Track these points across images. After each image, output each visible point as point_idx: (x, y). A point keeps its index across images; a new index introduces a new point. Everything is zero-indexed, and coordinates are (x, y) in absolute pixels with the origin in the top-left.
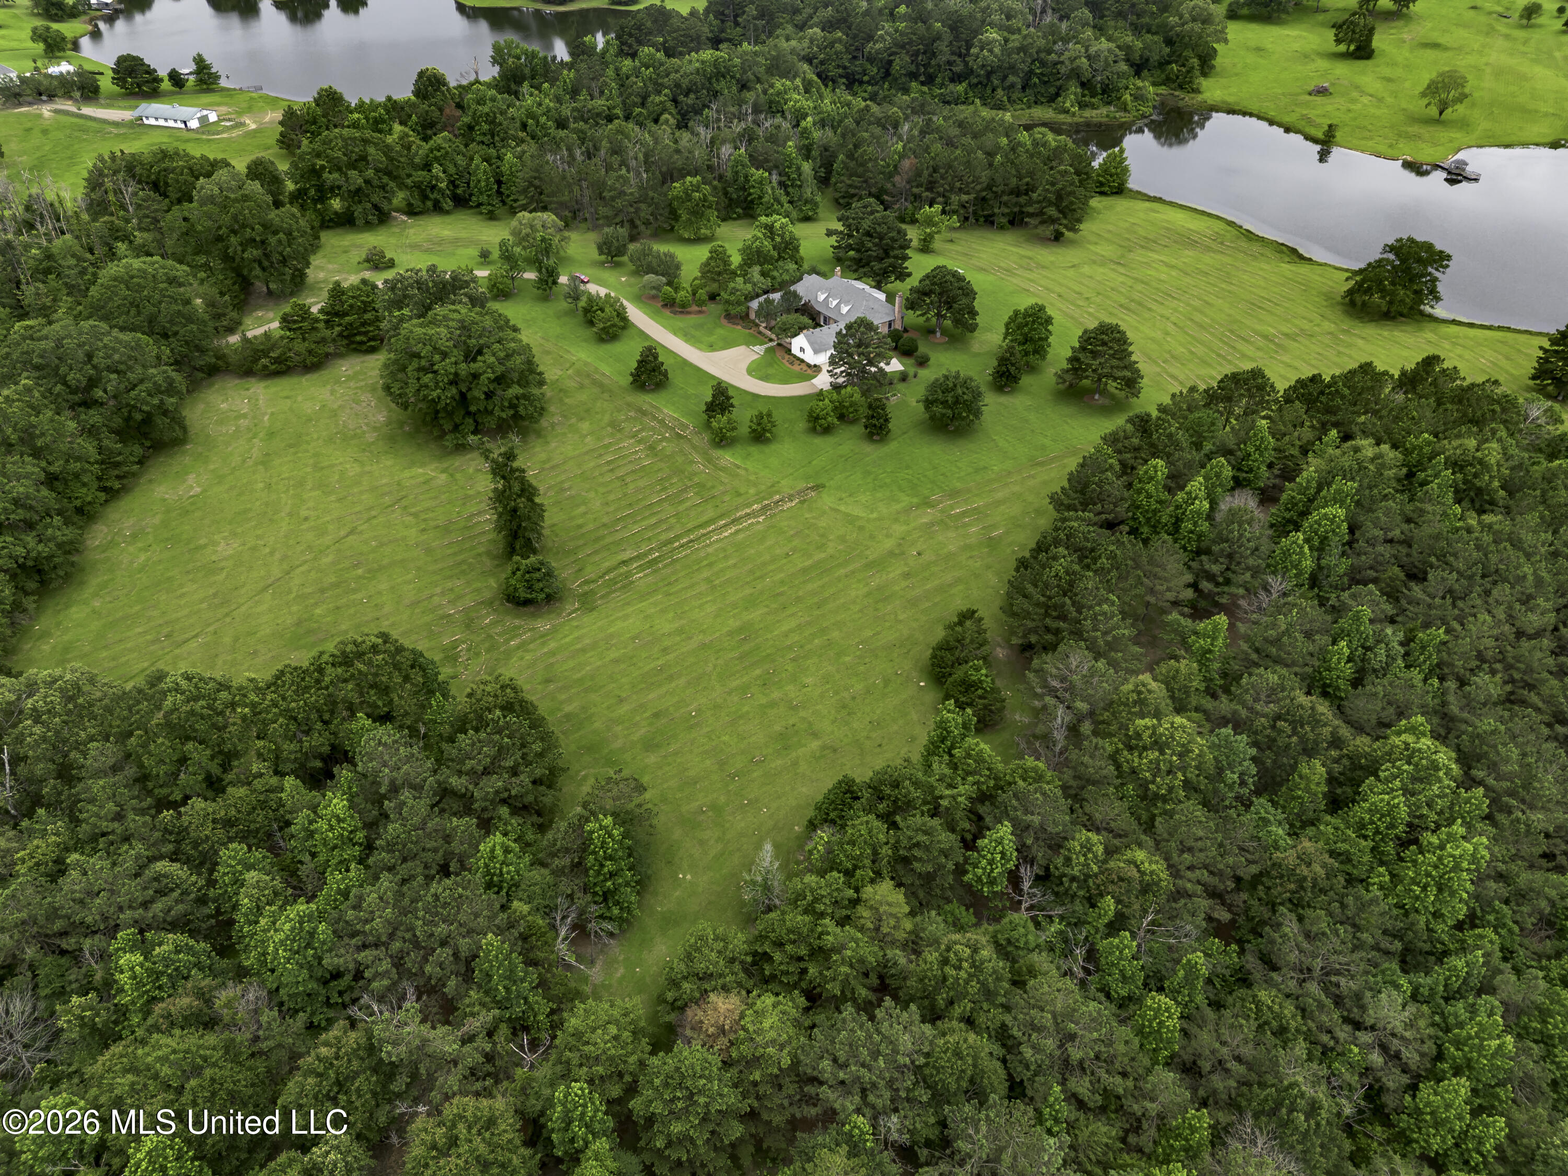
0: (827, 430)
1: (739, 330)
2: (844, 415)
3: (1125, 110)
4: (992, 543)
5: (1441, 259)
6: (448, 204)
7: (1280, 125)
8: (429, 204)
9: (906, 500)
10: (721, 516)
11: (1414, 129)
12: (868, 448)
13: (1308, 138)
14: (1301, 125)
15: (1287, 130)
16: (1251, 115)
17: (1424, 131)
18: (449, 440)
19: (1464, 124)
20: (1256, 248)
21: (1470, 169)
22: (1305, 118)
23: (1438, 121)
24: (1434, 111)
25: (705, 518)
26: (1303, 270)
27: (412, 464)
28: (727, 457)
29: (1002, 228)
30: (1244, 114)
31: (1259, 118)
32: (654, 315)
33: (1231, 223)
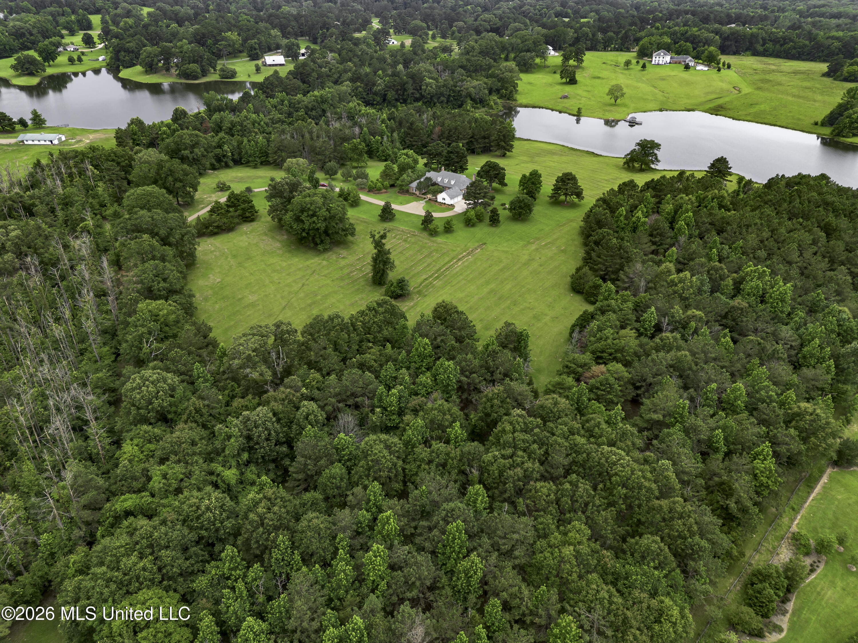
0: (473, 225)
1: (407, 197)
2: (480, 218)
3: (492, 109)
4: (564, 251)
5: (657, 146)
6: (231, 163)
7: (556, 111)
8: (223, 164)
9: (522, 243)
10: (453, 258)
11: (608, 108)
12: (493, 229)
13: (570, 114)
14: (564, 110)
15: (560, 112)
16: (542, 108)
17: (612, 108)
18: (320, 247)
19: (625, 105)
20: (578, 153)
21: (637, 120)
22: (564, 107)
23: (615, 105)
24: (613, 101)
25: (446, 261)
26: (601, 159)
27: (307, 259)
28: (439, 239)
29: (478, 154)
30: (540, 108)
31: (547, 108)
32: (367, 195)
33: (563, 146)
